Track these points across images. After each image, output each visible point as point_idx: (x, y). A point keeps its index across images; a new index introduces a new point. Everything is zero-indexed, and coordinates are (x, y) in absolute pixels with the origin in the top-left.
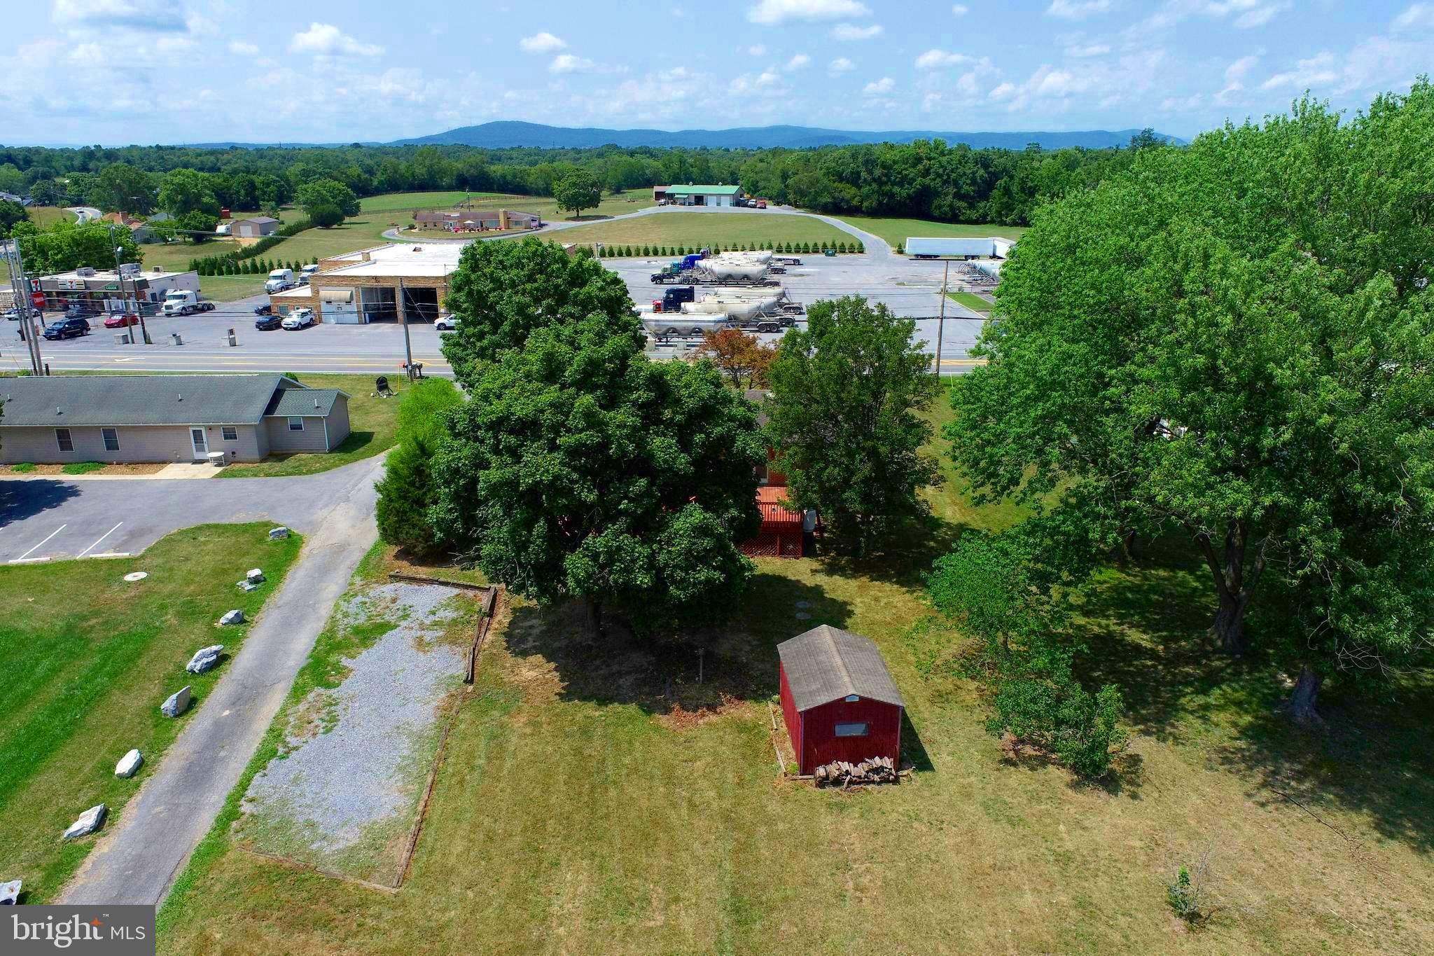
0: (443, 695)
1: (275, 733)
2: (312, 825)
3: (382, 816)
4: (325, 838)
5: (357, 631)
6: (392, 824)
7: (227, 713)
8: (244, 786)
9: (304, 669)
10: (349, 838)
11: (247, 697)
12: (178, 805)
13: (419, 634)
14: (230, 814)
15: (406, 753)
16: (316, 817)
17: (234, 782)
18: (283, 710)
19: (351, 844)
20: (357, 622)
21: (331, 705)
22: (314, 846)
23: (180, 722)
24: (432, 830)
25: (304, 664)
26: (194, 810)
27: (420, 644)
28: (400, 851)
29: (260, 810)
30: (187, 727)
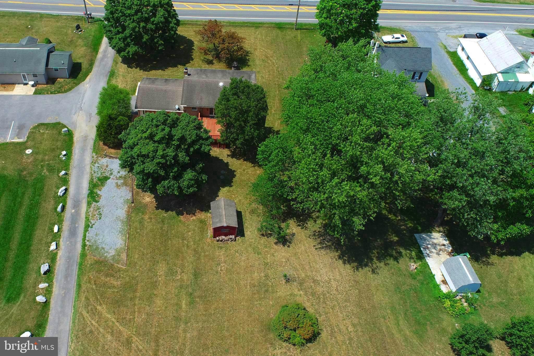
0: (126, 206)
1: (87, 219)
2: (103, 248)
3: (118, 246)
4: (107, 252)
5: (99, 179)
6: (121, 248)
7: (73, 211)
8: (85, 236)
9: (88, 195)
10: (112, 253)
11: (77, 205)
12: (72, 242)
13: (116, 181)
14: (84, 245)
15: (120, 227)
16: (104, 246)
17: (82, 235)
18: (87, 210)
19: (113, 254)
20: (98, 175)
21: (99, 209)
22: (105, 255)
23: (63, 214)
24: (130, 251)
25: (88, 193)
26: (76, 243)
27: (118, 186)
28: (124, 256)
29: (90, 244)
30: (65, 216)
